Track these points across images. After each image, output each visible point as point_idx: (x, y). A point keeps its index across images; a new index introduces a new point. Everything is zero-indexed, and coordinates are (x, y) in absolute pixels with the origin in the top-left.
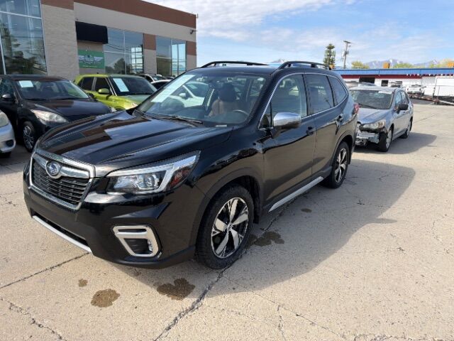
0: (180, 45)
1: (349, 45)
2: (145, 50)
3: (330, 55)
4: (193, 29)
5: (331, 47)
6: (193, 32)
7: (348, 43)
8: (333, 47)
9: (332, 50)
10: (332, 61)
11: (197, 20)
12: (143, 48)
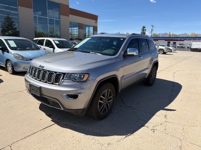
0: (90, 27)
1: (153, 27)
3: (144, 31)
5: (144, 27)
6: (96, 22)
7: (153, 26)
8: (145, 27)
9: (145, 29)
10: (145, 33)
11: (98, 17)
12: (79, 29)
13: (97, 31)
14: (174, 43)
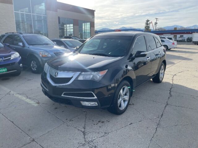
0: (87, 23)
1: (157, 20)
2: (75, 26)
4: (93, 16)
9: (149, 22)
10: (149, 27)
12: (74, 25)
13: (94, 27)
14: (181, 36)
